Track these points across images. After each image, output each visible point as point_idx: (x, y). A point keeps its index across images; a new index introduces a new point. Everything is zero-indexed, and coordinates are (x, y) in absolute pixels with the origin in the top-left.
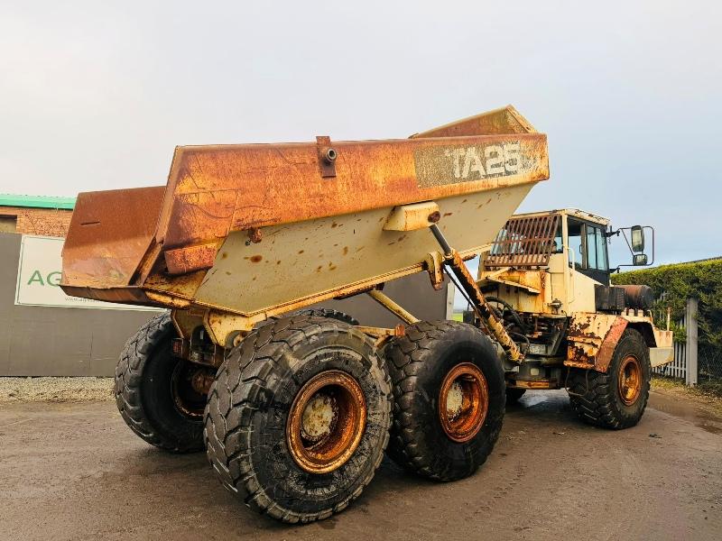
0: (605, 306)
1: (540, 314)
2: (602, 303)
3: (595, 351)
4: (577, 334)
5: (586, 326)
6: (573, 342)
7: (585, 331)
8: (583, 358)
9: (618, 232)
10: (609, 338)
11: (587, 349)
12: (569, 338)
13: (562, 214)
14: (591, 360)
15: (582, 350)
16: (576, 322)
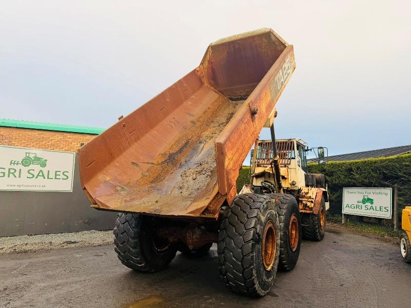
0: (310, 184)
1: (288, 188)
2: (308, 182)
3: (313, 205)
4: (303, 197)
5: (307, 193)
6: (302, 201)
7: (307, 195)
8: (307, 208)
9: (311, 149)
10: (317, 198)
11: (309, 204)
12: (300, 199)
13: (294, 140)
14: (311, 209)
15: (306, 204)
16: (303, 191)
